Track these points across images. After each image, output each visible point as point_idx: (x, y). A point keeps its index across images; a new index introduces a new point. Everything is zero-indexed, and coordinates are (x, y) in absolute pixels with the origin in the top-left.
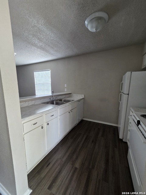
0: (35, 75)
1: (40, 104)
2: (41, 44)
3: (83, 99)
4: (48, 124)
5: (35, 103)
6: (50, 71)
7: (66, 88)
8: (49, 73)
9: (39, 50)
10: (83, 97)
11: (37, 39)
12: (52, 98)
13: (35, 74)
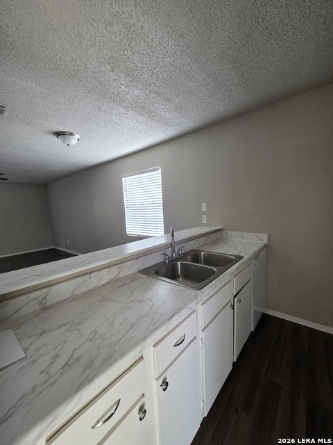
0: (124, 184)
1: (133, 278)
2: (136, 93)
3: (266, 246)
4: (165, 384)
5: (119, 273)
6: (160, 171)
7: (204, 213)
8: (157, 175)
9: (131, 114)
10: (265, 241)
11: (123, 76)
12: (169, 251)
13: (123, 182)
